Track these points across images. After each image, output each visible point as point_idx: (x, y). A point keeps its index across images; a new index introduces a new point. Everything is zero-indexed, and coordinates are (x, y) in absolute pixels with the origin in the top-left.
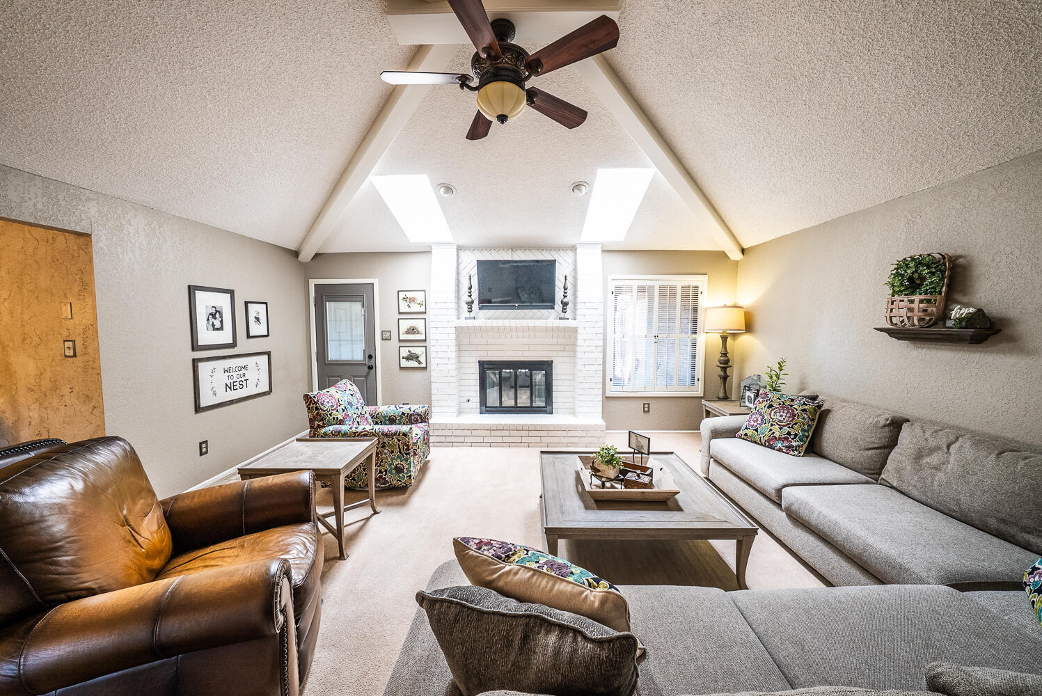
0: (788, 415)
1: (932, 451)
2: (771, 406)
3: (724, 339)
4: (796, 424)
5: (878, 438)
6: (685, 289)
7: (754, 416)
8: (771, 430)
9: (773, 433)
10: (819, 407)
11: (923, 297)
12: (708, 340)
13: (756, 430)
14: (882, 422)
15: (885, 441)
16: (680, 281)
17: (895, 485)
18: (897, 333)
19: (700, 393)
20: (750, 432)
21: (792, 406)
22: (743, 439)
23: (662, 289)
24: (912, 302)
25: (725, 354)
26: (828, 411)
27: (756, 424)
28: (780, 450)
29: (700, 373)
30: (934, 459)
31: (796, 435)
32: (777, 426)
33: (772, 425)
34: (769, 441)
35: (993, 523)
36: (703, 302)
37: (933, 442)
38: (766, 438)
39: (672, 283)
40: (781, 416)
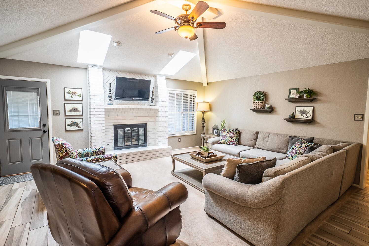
0: (233, 134)
1: (266, 138)
2: (227, 133)
3: (203, 113)
4: (235, 137)
5: (254, 137)
6: (191, 95)
7: (223, 136)
8: (229, 139)
9: (230, 140)
10: (239, 131)
11: (261, 102)
12: (197, 114)
13: (225, 140)
14: (255, 133)
15: (255, 138)
16: (189, 92)
17: (259, 147)
18: (256, 111)
19: (195, 133)
20: (223, 141)
21: (233, 132)
22: (221, 143)
23: (184, 95)
24: (259, 103)
25: (204, 119)
26: (241, 132)
27: (224, 138)
28: (232, 145)
29: (195, 126)
30: (266, 139)
31: (235, 140)
32: (230, 138)
33: (229, 138)
34: (229, 143)
35: (278, 150)
36: (196, 100)
37: (266, 136)
38: (228, 142)
39: (186, 93)
40: (231, 135)
